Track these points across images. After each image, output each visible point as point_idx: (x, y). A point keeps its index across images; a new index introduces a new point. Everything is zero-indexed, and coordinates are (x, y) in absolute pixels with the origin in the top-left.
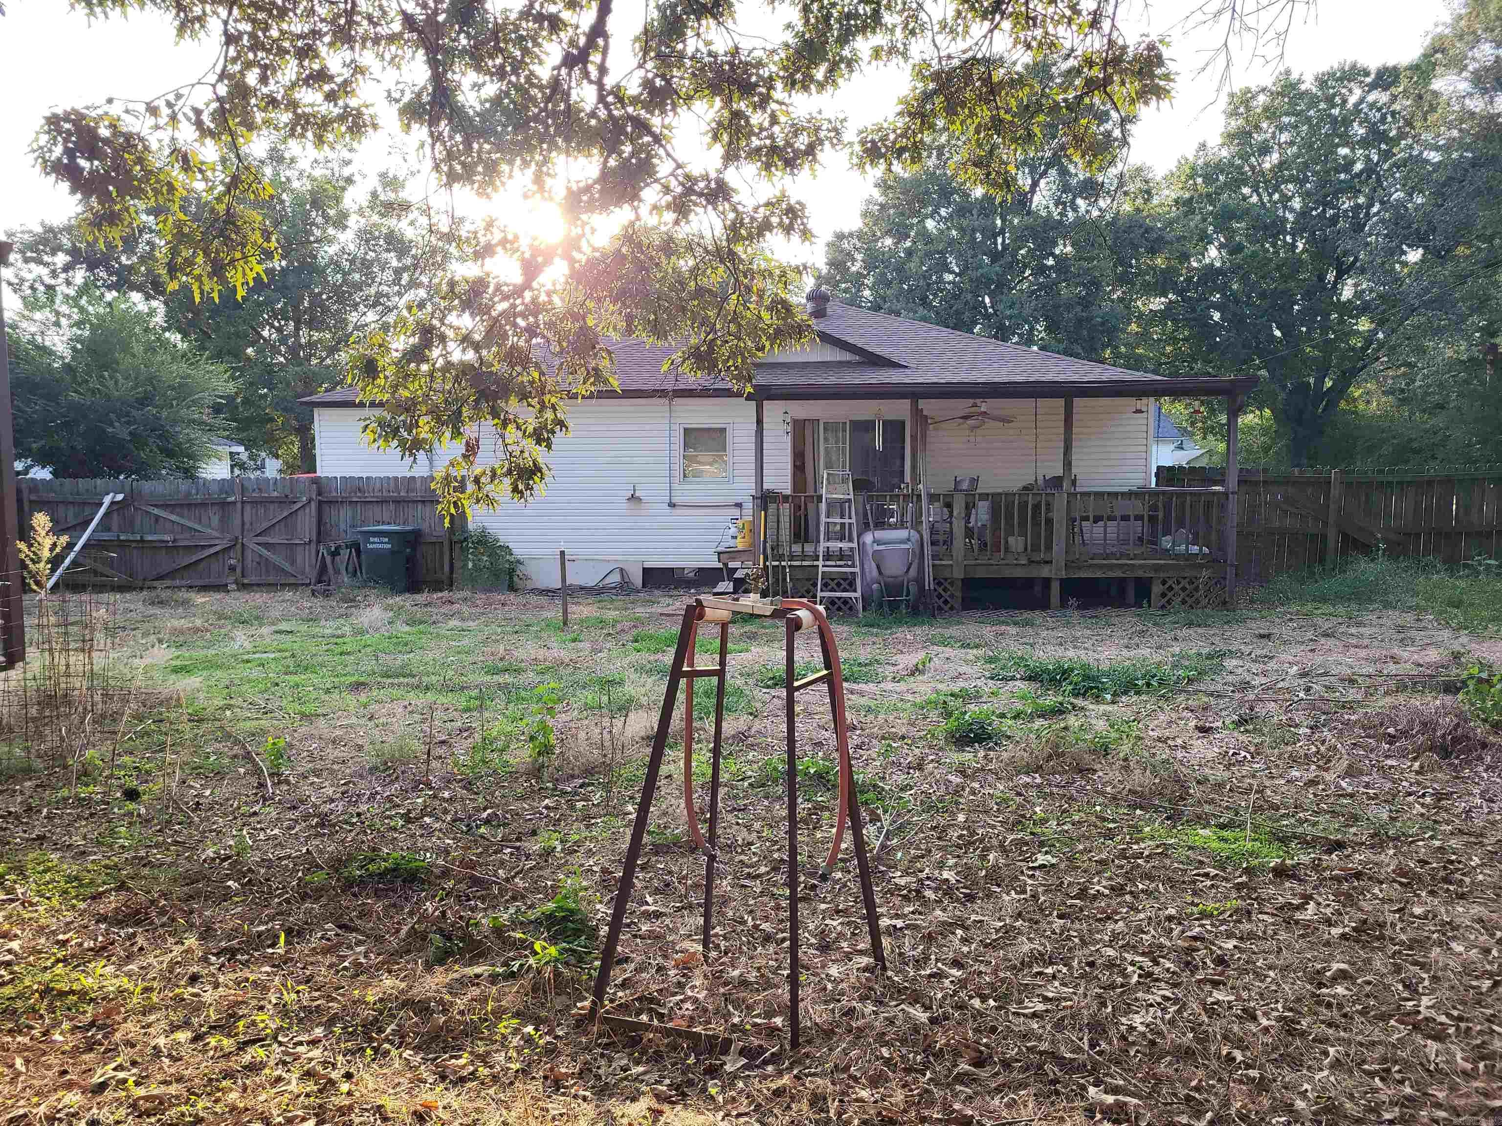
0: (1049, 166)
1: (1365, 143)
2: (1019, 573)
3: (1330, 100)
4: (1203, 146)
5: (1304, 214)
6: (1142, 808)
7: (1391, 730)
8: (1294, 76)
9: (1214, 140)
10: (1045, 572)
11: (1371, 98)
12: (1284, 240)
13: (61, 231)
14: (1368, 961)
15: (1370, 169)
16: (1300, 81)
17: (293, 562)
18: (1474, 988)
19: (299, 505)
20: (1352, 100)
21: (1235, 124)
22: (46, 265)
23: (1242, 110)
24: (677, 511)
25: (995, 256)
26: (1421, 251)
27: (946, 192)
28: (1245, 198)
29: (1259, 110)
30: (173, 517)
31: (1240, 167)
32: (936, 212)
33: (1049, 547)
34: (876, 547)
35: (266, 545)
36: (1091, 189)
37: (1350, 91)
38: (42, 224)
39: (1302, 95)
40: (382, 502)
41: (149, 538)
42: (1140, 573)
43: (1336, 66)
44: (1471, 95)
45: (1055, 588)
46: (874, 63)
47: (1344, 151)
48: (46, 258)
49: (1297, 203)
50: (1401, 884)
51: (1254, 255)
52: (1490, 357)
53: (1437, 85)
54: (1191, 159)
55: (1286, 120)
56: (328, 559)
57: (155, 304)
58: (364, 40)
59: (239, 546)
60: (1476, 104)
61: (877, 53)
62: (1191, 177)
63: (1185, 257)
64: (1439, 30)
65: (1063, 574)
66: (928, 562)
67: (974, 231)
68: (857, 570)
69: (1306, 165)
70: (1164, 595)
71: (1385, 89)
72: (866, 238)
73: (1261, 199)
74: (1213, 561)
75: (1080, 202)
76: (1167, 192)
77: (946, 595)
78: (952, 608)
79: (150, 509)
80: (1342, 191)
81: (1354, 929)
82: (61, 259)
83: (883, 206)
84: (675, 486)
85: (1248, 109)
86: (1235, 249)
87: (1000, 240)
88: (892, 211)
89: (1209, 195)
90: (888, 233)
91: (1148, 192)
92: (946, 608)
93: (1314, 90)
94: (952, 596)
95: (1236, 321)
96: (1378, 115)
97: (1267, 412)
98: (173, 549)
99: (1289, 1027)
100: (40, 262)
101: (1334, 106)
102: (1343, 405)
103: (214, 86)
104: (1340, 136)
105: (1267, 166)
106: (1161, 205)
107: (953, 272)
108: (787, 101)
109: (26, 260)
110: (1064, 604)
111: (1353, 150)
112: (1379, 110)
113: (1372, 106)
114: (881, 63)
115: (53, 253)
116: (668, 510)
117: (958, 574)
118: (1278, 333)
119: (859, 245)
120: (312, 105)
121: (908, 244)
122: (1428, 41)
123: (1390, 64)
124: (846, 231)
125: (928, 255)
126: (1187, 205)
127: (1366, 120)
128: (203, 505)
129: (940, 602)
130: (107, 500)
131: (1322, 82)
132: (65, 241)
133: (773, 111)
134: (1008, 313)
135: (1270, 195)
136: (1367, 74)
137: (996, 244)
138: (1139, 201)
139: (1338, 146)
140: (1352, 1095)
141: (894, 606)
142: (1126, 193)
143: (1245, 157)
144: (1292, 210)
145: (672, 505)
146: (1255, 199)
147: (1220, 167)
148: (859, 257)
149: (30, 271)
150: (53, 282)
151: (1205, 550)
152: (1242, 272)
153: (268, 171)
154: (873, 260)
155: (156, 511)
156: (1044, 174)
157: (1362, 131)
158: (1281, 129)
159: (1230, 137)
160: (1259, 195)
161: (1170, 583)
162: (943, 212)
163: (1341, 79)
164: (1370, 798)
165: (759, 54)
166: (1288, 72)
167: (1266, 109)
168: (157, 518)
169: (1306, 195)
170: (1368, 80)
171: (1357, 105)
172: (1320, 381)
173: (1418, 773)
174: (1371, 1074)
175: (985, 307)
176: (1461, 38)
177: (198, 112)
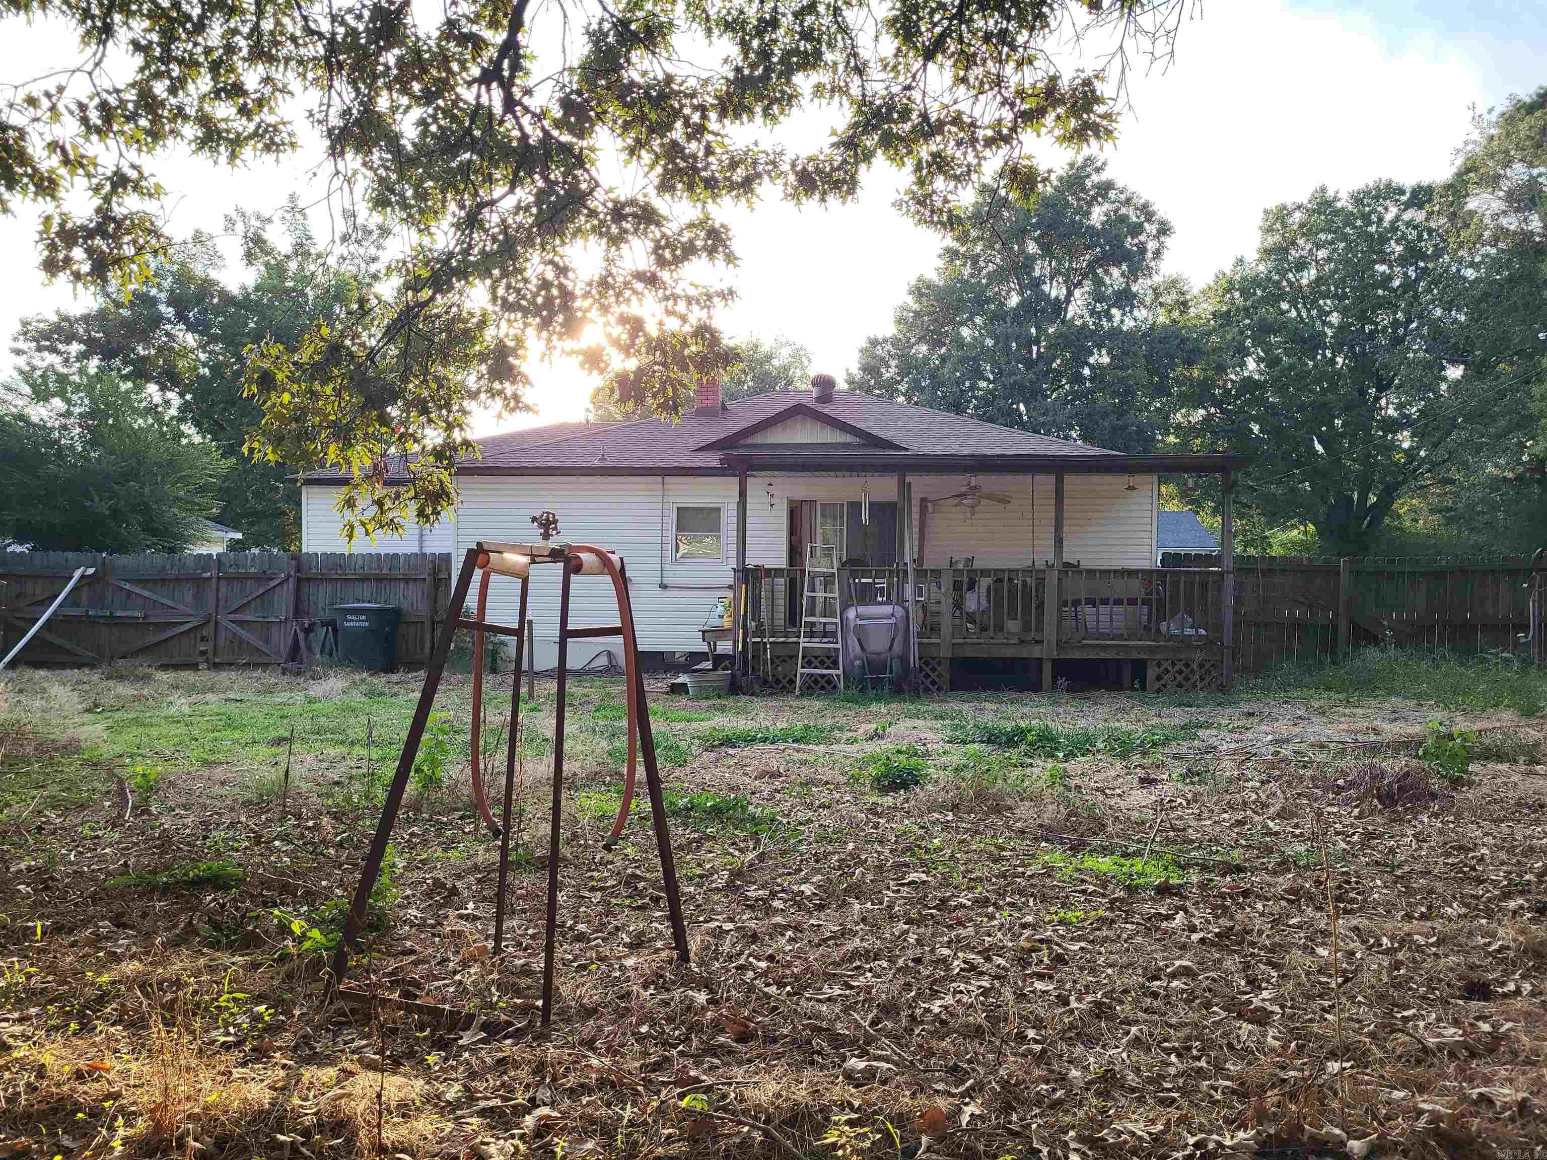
0: (1085, 276)
1: (1403, 261)
2: (1009, 653)
3: (1366, 218)
4: (1240, 261)
5: (1342, 328)
6: (1047, 841)
7: (1341, 782)
8: (1330, 193)
9: (1251, 255)
10: (1036, 652)
11: (1407, 216)
12: (1324, 356)
13: (77, 321)
14: (1219, 961)
15: (1408, 285)
16: (1336, 199)
17: (267, 641)
18: (1321, 983)
19: (276, 582)
20: (1389, 217)
21: (1271, 240)
22: (59, 353)
23: (1278, 226)
24: (667, 593)
25: (1030, 364)
26: (1462, 367)
27: (980, 301)
28: (1283, 313)
29: (1295, 227)
30: (146, 593)
31: (1278, 282)
32: (971, 319)
33: (1040, 628)
34: (859, 622)
35: (240, 623)
36: (1125, 299)
37: (1386, 209)
38: (58, 312)
39: (1337, 212)
40: (364, 579)
41: (119, 614)
42: (1135, 655)
43: (1371, 185)
44: (1504, 212)
45: (1047, 669)
46: (816, 100)
47: (1381, 268)
48: (61, 347)
49: (1335, 318)
50: (1288, 900)
51: (1292, 367)
52: (1537, 476)
53: (1472, 204)
54: (1228, 273)
55: (1322, 236)
56: (301, 636)
57: (170, 395)
58: (287, 60)
59: (212, 624)
60: (1511, 222)
61: (819, 89)
62: (1228, 291)
63: (1221, 369)
64: (1469, 148)
65: (1055, 655)
66: (913, 640)
67: (1007, 338)
68: (839, 646)
69: (1343, 280)
70: (1159, 678)
71: (1421, 207)
72: (901, 345)
73: (1299, 314)
74: (1209, 643)
75: (1114, 311)
76: (1205, 306)
77: (933, 676)
78: (939, 689)
79: (122, 584)
80: (1380, 306)
81: (1217, 935)
82: (75, 348)
83: (917, 314)
84: (666, 567)
85: (1284, 225)
86: (1272, 362)
87: (1035, 348)
88: (926, 319)
89: (1246, 309)
90: (921, 339)
91: (1185, 304)
92: (933, 688)
93: (1350, 208)
94: (940, 676)
95: (1275, 432)
96: (1415, 233)
97: (1311, 527)
98: (142, 626)
99: (1100, 1011)
100: (54, 350)
101: (1370, 223)
102: (1387, 520)
103: (90, 74)
104: (1377, 253)
105: (1304, 282)
106: (1198, 317)
107: (988, 379)
108: (722, 132)
109: (39, 349)
110: (1054, 686)
111: (1391, 267)
112: (1415, 227)
113: (1408, 224)
114: (824, 102)
115: (68, 342)
116: (659, 592)
117: (945, 653)
118: (1319, 448)
119: (893, 351)
120: (226, 120)
121: (943, 350)
122: (1460, 161)
123: (1425, 183)
124: (880, 337)
125: (962, 361)
126: (1225, 318)
127: (1403, 237)
128: (177, 580)
129: (928, 682)
130: (77, 574)
131: (1358, 199)
132: (81, 331)
133: (708, 142)
134: (1041, 419)
135: (1309, 311)
136: (1402, 192)
137: (1031, 352)
138: (1176, 314)
139: (1374, 262)
140: (1138, 1069)
141: (877, 684)
142: (1161, 304)
143: (1283, 273)
144: (1331, 325)
145: (664, 586)
146: (1293, 314)
147: (1256, 282)
148: (893, 363)
149: (43, 360)
150: (65, 371)
151: (1202, 632)
152: (1279, 385)
153: (293, 266)
154: (907, 365)
155: (128, 586)
156: (1079, 284)
157: (1399, 249)
158: (1318, 246)
159: (1267, 252)
160: (1297, 309)
161: (1166, 665)
162: (978, 320)
163: (1377, 197)
164: (1294, 836)
165: (692, 83)
166: (1323, 190)
167: (1302, 226)
168: (129, 593)
169: (1344, 312)
170: (1404, 198)
171: (1393, 222)
172: (1363, 497)
173: (1356, 818)
174: (1168, 1052)
175: (1020, 415)
176: (1492, 156)
177: (82, 107)
